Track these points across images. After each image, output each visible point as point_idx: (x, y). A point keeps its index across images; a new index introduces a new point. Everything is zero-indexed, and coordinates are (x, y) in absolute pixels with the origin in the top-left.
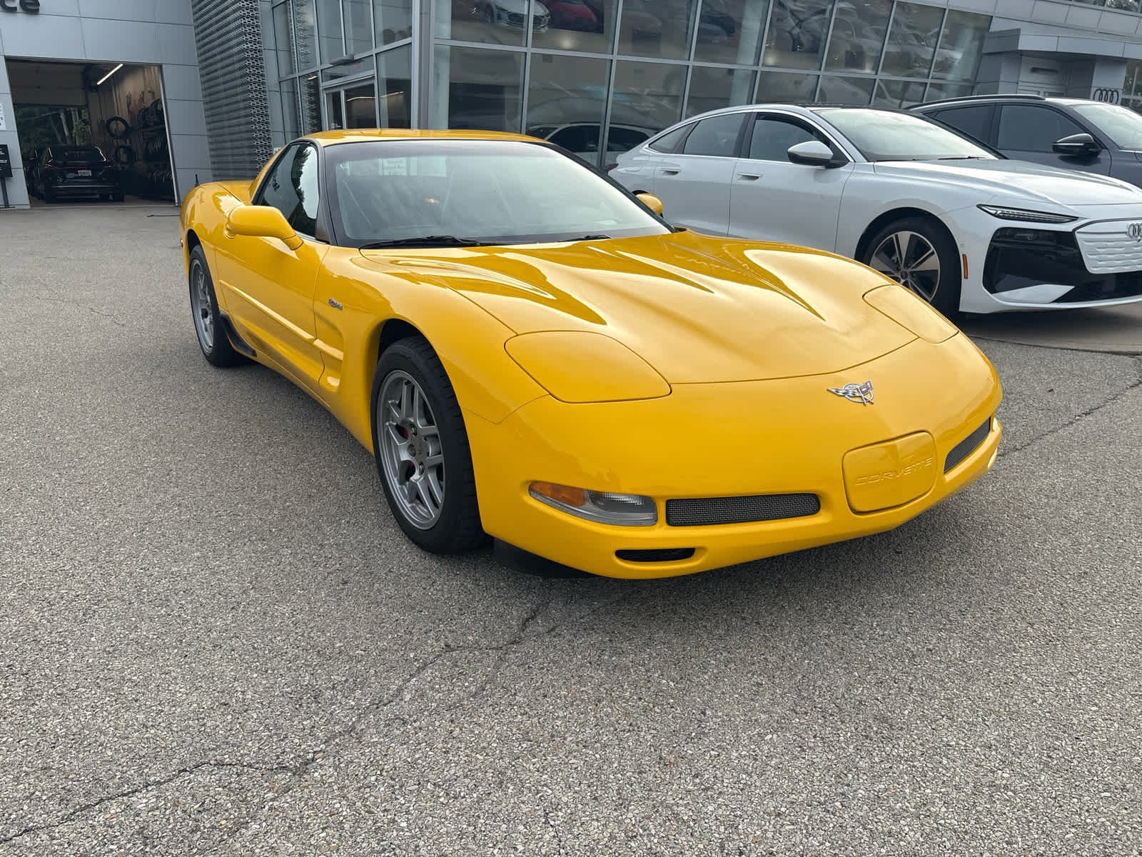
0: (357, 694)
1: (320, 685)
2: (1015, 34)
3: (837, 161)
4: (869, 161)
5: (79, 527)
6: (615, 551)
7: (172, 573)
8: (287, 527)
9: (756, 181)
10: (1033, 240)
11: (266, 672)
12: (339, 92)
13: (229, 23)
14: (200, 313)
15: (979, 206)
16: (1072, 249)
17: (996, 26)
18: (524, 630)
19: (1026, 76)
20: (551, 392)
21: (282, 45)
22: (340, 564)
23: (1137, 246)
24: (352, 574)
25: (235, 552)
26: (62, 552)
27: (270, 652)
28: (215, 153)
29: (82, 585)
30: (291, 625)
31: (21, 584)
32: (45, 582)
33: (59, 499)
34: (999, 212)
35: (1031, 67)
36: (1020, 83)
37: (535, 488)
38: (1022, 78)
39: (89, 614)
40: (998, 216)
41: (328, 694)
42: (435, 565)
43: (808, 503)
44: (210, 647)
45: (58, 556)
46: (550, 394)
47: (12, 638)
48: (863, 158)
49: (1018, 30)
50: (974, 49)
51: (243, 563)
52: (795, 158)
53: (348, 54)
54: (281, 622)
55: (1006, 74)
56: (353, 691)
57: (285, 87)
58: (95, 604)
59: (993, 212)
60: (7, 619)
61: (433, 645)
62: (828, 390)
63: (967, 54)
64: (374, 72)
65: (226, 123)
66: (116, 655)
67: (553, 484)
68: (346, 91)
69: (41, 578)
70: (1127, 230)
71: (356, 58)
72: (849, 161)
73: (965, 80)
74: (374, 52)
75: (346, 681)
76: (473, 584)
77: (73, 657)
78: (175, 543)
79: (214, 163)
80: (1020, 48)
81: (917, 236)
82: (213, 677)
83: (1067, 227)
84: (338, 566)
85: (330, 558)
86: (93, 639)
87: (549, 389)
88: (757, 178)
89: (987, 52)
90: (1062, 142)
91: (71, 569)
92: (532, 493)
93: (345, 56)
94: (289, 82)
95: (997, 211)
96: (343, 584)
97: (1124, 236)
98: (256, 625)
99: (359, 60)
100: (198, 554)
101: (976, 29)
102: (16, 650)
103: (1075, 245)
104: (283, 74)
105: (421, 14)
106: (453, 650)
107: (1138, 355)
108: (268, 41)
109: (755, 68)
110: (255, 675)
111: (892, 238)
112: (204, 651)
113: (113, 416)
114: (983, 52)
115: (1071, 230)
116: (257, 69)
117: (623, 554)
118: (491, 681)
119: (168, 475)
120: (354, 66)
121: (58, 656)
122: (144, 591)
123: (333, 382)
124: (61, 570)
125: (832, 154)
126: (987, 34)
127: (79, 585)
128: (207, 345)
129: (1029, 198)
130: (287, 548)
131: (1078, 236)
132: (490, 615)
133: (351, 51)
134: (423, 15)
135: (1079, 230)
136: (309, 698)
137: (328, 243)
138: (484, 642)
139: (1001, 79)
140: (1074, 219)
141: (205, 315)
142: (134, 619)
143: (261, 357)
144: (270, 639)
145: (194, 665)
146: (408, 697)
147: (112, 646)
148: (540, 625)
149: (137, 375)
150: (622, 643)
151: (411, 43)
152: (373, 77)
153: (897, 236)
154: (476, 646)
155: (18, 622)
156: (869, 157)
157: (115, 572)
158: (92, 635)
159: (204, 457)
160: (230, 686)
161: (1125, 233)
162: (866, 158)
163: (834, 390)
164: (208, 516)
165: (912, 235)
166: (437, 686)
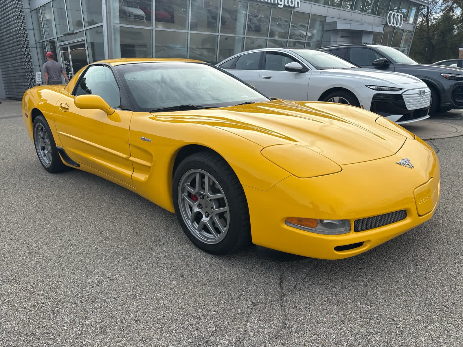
0: (226, 337)
1: (205, 335)
2: (335, 23)
3: (304, 70)
4: (317, 70)
5: (24, 264)
6: (334, 247)
7: (89, 283)
8: (135, 250)
9: (270, 79)
10: (383, 98)
11: (172, 332)
12: (67, 47)
13: (10, 18)
14: (40, 148)
15: (366, 86)
16: (402, 101)
17: (328, 20)
18: (282, 289)
19: (339, 39)
20: (293, 174)
21: (36, 27)
22: (174, 266)
23: (422, 99)
24: (183, 271)
25: (116, 267)
26: (21, 279)
27: (168, 320)
28: (4, 76)
29: (42, 297)
30: (170, 303)
31: (6, 301)
32: (20, 298)
33: (4, 250)
34: (374, 88)
35: (341, 35)
36: (338, 42)
37: (288, 221)
38: (338, 40)
39: (55, 313)
40: (374, 89)
41: (212, 339)
42: (220, 261)
43: (402, 214)
44: (134, 323)
45: (20, 281)
46: (293, 175)
47: (18, 334)
48: (315, 68)
49: (336, 22)
50: (320, 29)
51: (124, 272)
52: (288, 69)
53: (71, 30)
54: (163, 302)
55: (332, 39)
56: (223, 335)
57: (38, 45)
58: (56, 307)
59: (372, 88)
60: (9, 323)
61: (246, 304)
62: (396, 163)
63: (318, 31)
64: (84, 38)
65: (10, 62)
66: (84, 336)
67: (298, 218)
68: (70, 46)
69: (16, 295)
70: (418, 93)
71: (75, 32)
72: (309, 70)
73: (317, 41)
74: (84, 29)
75: (216, 330)
76: (243, 268)
77: (60, 341)
78: (81, 266)
79: (4, 80)
80: (337, 28)
81: (342, 99)
82: (146, 340)
83: (399, 92)
84: (173, 267)
85: (167, 264)
86: (65, 328)
87: (291, 172)
88: (270, 78)
89: (326, 30)
90: (375, 61)
91: (31, 288)
92: (286, 223)
93: (69, 31)
94: (40, 43)
95: (373, 87)
96: (182, 277)
97: (418, 95)
98: (151, 306)
99: (76, 33)
100: (97, 271)
101: (321, 21)
102: (24, 341)
103: (403, 99)
104: (37, 40)
105: (107, 13)
106: (257, 305)
107: (429, 140)
108: (29, 25)
109: (243, 36)
110: (168, 335)
111: (331, 99)
112: (132, 325)
113: (10, 202)
114: (324, 30)
115: (401, 94)
116: (25, 38)
117: (338, 249)
118: (285, 318)
119: (57, 230)
120: (74, 36)
121: (50, 341)
122: (79, 295)
123: (141, 177)
124: (26, 290)
125: (302, 67)
126: (325, 23)
127: (40, 297)
128: (46, 164)
129: (384, 82)
130: (141, 261)
131: (403, 96)
132: (262, 284)
133: (72, 29)
134: (108, 13)
135: (404, 93)
136: (203, 344)
137: (130, 111)
138: (269, 298)
139: (331, 40)
140: (401, 89)
141: (43, 149)
142: (82, 312)
143: (83, 167)
144: (164, 313)
145: (131, 334)
146: (252, 334)
147: (79, 331)
148: (288, 286)
149: (12, 181)
150: (332, 289)
151: (102, 25)
152: (84, 40)
153: (333, 99)
154: (266, 302)
155: (16, 324)
156: (317, 68)
157: (57, 287)
158: (64, 326)
159: (71, 219)
160: (158, 343)
161: (418, 94)
162: (316, 69)
163: (399, 163)
164: (91, 249)
165: (340, 98)
166: (262, 326)
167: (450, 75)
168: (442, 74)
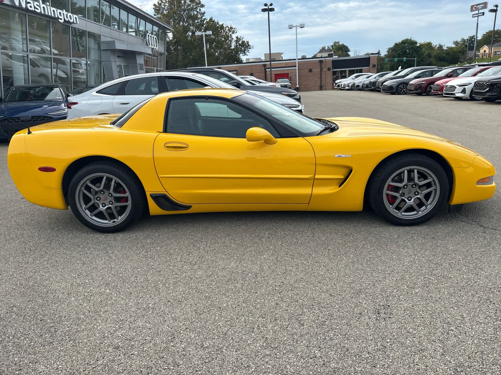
17: (102, 39)
35: (118, 55)
38: (116, 60)
49: (114, 41)
67: (484, 178)
73: (95, 60)
80: (116, 48)
89: (104, 49)
92: (477, 184)
114: (101, 49)
126: (100, 42)
139: (112, 60)
143: (196, 207)
167: (287, 94)
168: (282, 93)
